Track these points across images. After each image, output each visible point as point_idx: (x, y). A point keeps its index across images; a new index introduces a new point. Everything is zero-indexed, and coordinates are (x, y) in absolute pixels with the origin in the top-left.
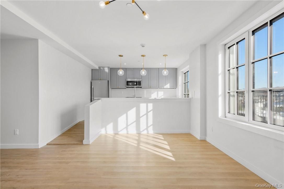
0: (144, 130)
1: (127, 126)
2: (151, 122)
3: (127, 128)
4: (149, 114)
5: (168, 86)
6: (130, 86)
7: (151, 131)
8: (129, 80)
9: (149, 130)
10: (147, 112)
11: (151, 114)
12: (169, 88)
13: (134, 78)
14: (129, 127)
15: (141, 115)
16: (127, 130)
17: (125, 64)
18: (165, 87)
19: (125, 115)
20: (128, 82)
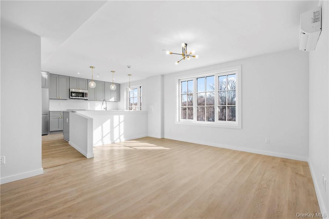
0: (117, 140)
1: (103, 137)
2: (122, 131)
3: (102, 140)
4: (121, 124)
5: (113, 99)
6: (74, 97)
7: (123, 139)
8: (73, 90)
9: (121, 138)
10: (120, 123)
11: (122, 125)
12: (114, 101)
13: (79, 89)
14: (104, 139)
15: (115, 126)
16: (102, 142)
17: (79, 73)
18: (110, 100)
19: (100, 127)
20: (72, 92)
